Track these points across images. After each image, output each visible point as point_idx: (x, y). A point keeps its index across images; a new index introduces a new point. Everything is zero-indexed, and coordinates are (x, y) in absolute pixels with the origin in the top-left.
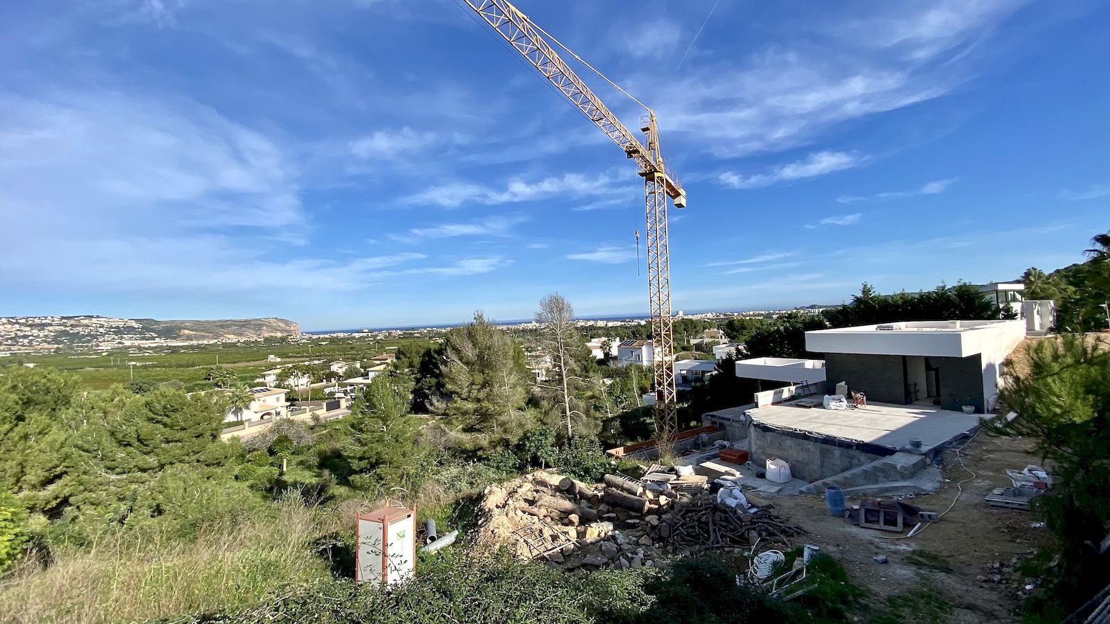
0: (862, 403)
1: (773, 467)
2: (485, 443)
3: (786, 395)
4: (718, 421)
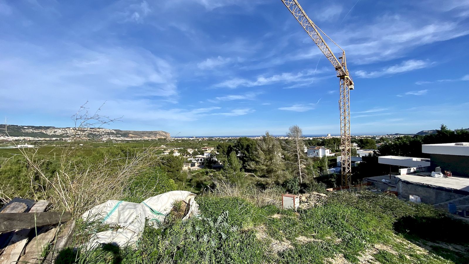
0: (450, 175)
1: (413, 198)
2: (270, 182)
3: (412, 171)
4: (371, 181)
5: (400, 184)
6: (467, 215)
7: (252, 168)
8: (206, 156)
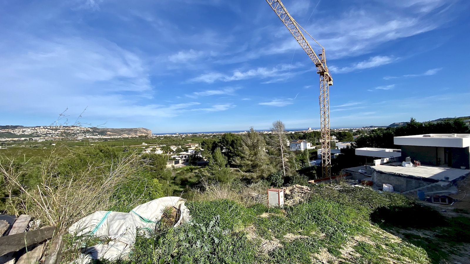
0: (419, 165)
1: (386, 186)
2: (255, 176)
3: (385, 161)
4: (349, 172)
5: (375, 174)
6: (434, 201)
7: (237, 163)
8: (191, 152)
